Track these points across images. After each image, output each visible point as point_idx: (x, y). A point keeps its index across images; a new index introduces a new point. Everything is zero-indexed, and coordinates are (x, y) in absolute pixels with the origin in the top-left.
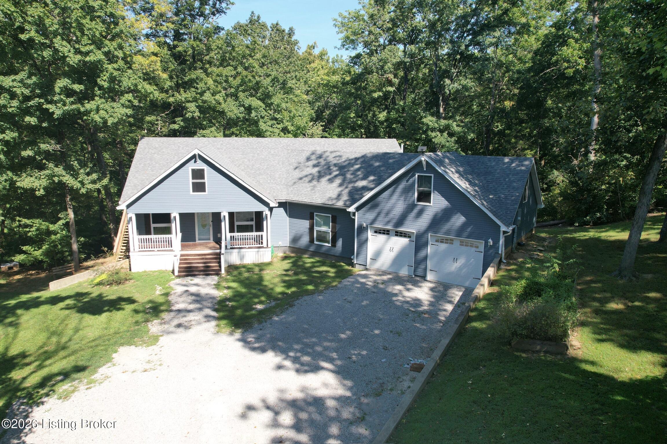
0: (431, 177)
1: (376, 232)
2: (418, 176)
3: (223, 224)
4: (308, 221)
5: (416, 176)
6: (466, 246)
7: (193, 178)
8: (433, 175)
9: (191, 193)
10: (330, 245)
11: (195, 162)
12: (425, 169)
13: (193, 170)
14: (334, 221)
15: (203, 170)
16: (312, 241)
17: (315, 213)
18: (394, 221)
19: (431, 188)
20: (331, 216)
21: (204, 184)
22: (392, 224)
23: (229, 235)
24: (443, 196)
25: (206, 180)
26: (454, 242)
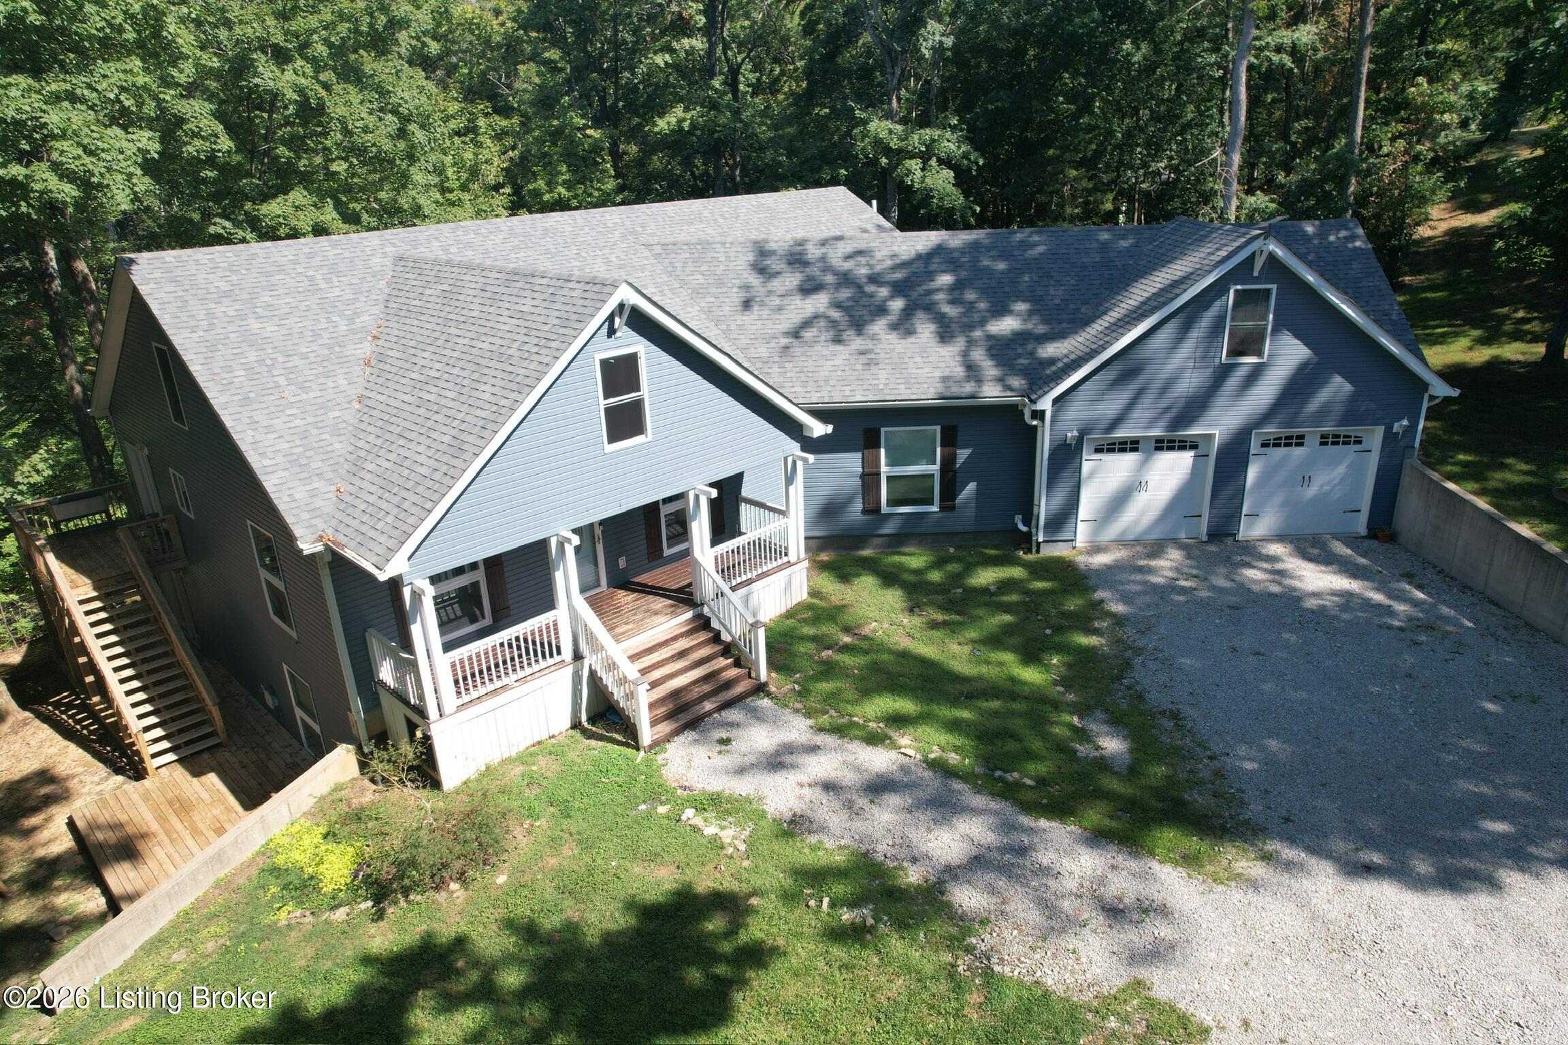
0: (1268, 291)
1: (1098, 450)
2: (1236, 291)
4: (859, 455)
5: (1232, 292)
6: (1333, 443)
7: (606, 397)
8: (1274, 287)
9: (605, 447)
10: (935, 509)
11: (611, 332)
12: (1256, 274)
13: (605, 364)
14: (950, 439)
15: (632, 360)
16: (872, 509)
17: (883, 430)
18: (1169, 415)
19: (1265, 318)
20: (938, 428)
21: (638, 405)
22: (1163, 423)
24: (1297, 335)
25: (645, 392)
26: (1306, 441)
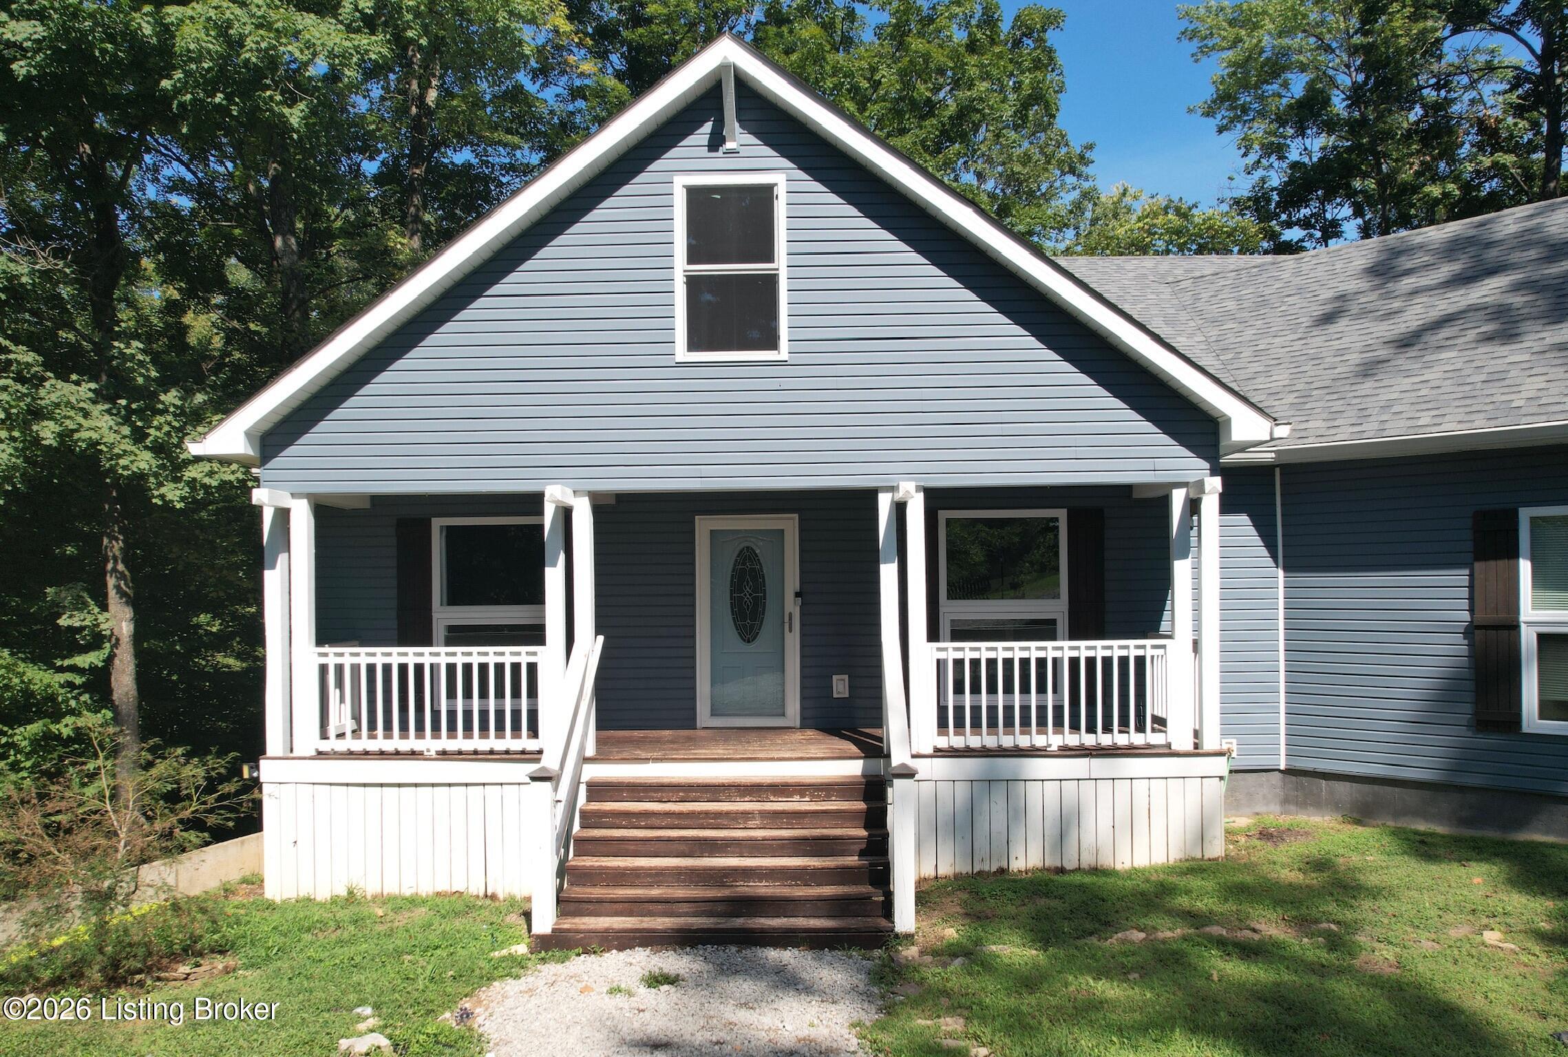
3: (888, 573)
7: (694, 256)
9: (681, 352)
11: (716, 142)
13: (699, 197)
15: (759, 197)
16: (1500, 722)
17: (1524, 511)
21: (766, 288)
23: (924, 654)
25: (780, 265)
